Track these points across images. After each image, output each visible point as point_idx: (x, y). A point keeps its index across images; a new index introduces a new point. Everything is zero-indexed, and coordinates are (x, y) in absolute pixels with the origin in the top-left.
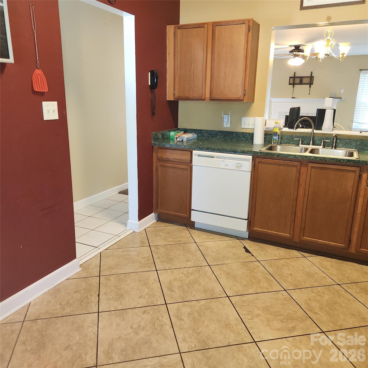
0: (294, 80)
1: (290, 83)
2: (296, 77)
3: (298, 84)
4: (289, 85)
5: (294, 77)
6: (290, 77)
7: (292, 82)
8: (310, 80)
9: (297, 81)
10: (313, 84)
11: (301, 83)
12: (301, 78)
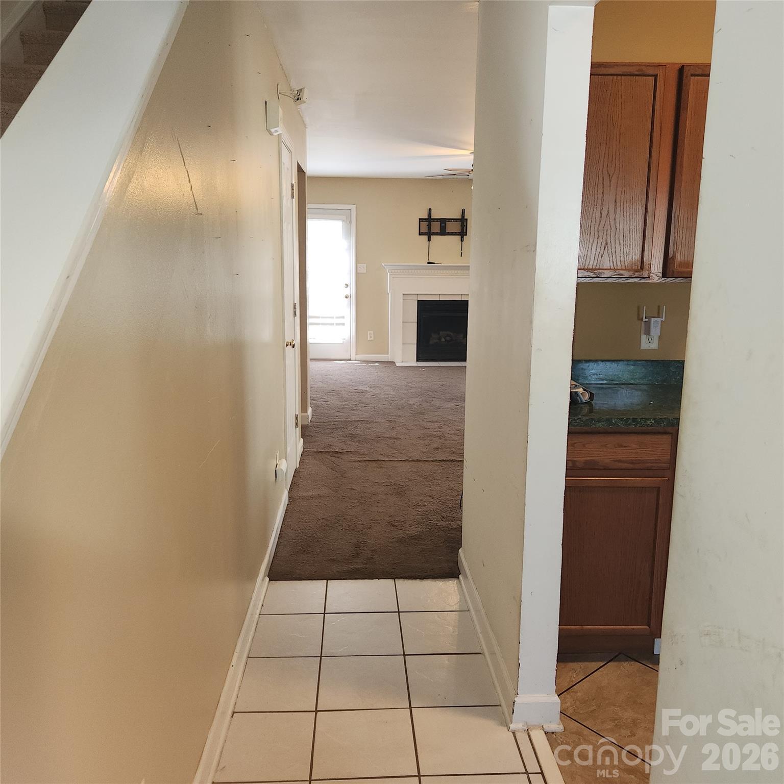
0: (429, 226)
1: (421, 231)
2: (433, 219)
3: (437, 234)
4: (420, 235)
5: (429, 220)
6: (420, 219)
7: (425, 229)
8: (461, 227)
9: (436, 227)
10: (466, 235)
11: (443, 232)
12: (443, 221)
